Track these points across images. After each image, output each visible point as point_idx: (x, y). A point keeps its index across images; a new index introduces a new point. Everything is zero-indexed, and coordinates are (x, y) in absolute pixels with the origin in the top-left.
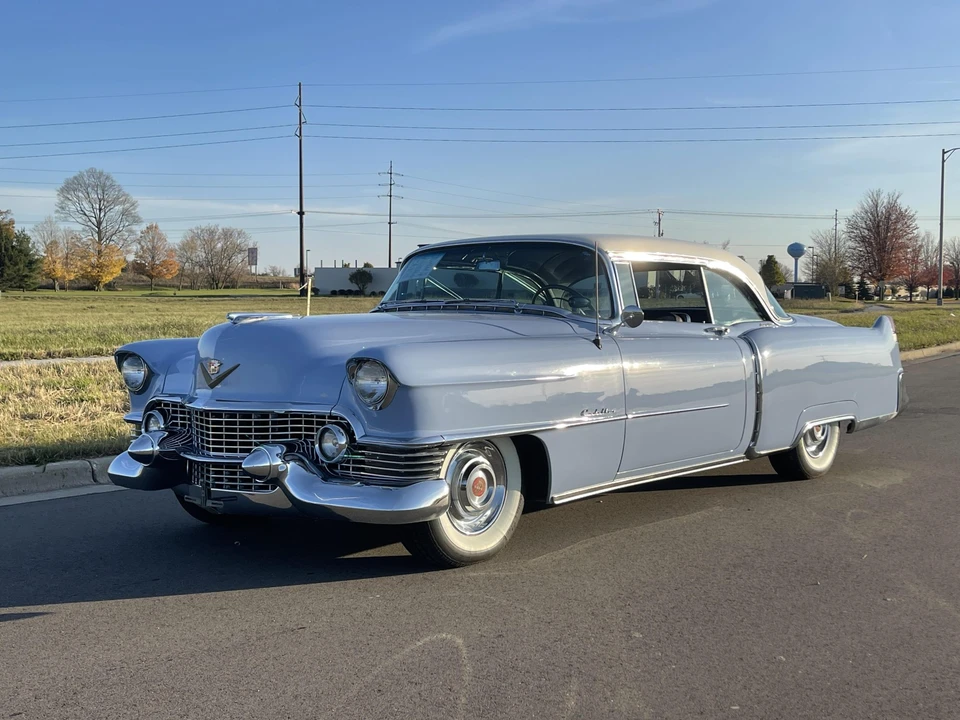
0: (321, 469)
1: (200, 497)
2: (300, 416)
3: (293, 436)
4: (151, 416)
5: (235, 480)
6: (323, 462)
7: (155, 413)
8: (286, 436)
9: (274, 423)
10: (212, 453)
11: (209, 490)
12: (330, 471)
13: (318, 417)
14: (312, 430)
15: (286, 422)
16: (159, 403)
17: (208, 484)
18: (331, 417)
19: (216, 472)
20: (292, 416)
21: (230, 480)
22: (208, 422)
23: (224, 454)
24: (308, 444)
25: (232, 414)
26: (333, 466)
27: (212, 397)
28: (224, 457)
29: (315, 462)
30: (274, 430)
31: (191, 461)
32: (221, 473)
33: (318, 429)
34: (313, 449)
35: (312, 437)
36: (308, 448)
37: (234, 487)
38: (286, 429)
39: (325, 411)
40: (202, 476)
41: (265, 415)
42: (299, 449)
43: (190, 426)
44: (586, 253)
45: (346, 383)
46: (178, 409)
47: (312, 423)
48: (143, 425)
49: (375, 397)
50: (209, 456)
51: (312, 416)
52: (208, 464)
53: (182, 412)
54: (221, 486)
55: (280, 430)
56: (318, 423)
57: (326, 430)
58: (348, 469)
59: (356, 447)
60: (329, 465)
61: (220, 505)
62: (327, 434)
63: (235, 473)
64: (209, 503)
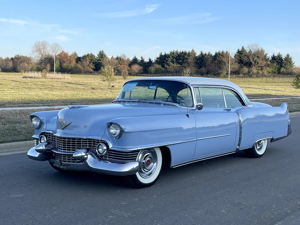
0: (98, 157)
1: (59, 165)
2: (91, 140)
3: (89, 146)
4: (42, 137)
5: (70, 159)
6: (98, 155)
7: (43, 136)
8: (87, 146)
9: (83, 141)
10: (62, 151)
11: (61, 162)
12: (101, 158)
13: (97, 140)
14: (95, 144)
15: (87, 141)
16: (44, 133)
17: (61, 160)
18: (101, 141)
19: (64, 157)
20: (89, 140)
21: (68, 159)
22: (61, 141)
23: (67, 151)
24: (94, 149)
25: (69, 138)
26: (102, 156)
27: (63, 132)
28: (67, 152)
29: (96, 154)
30: (83, 144)
31: (55, 153)
32: (65, 157)
33: (97, 144)
34: (95, 150)
35: (95, 146)
36: (94, 150)
37: (70, 162)
38: (87, 144)
39: (99, 138)
40: (59, 158)
41: (80, 139)
42: (91, 150)
43: (55, 141)
44: (185, 85)
45: (107, 130)
46: (51, 135)
47: (95, 142)
48: (39, 140)
49: (116, 135)
50: (61, 152)
51: (95, 140)
52: (61, 154)
53: (52, 136)
54: (65, 161)
55: (85, 144)
56: (97, 142)
57: (100, 145)
58: (107, 157)
59: (109, 150)
60: (100, 156)
61: (65, 167)
62: (100, 146)
63: (70, 157)
64: (62, 167)
